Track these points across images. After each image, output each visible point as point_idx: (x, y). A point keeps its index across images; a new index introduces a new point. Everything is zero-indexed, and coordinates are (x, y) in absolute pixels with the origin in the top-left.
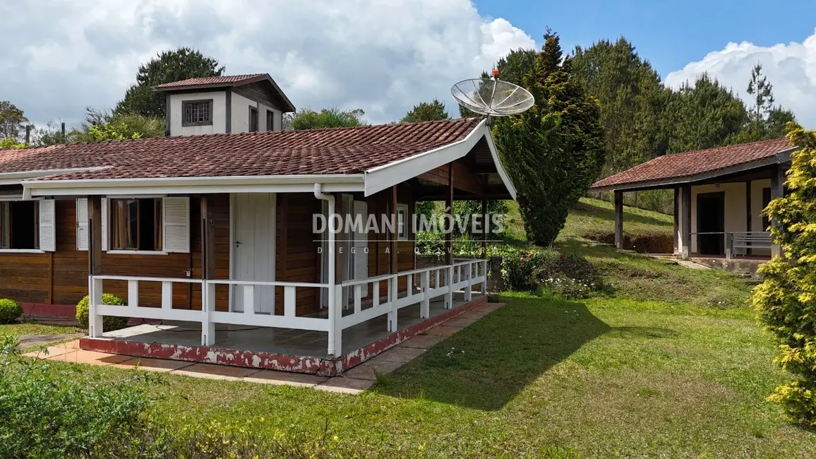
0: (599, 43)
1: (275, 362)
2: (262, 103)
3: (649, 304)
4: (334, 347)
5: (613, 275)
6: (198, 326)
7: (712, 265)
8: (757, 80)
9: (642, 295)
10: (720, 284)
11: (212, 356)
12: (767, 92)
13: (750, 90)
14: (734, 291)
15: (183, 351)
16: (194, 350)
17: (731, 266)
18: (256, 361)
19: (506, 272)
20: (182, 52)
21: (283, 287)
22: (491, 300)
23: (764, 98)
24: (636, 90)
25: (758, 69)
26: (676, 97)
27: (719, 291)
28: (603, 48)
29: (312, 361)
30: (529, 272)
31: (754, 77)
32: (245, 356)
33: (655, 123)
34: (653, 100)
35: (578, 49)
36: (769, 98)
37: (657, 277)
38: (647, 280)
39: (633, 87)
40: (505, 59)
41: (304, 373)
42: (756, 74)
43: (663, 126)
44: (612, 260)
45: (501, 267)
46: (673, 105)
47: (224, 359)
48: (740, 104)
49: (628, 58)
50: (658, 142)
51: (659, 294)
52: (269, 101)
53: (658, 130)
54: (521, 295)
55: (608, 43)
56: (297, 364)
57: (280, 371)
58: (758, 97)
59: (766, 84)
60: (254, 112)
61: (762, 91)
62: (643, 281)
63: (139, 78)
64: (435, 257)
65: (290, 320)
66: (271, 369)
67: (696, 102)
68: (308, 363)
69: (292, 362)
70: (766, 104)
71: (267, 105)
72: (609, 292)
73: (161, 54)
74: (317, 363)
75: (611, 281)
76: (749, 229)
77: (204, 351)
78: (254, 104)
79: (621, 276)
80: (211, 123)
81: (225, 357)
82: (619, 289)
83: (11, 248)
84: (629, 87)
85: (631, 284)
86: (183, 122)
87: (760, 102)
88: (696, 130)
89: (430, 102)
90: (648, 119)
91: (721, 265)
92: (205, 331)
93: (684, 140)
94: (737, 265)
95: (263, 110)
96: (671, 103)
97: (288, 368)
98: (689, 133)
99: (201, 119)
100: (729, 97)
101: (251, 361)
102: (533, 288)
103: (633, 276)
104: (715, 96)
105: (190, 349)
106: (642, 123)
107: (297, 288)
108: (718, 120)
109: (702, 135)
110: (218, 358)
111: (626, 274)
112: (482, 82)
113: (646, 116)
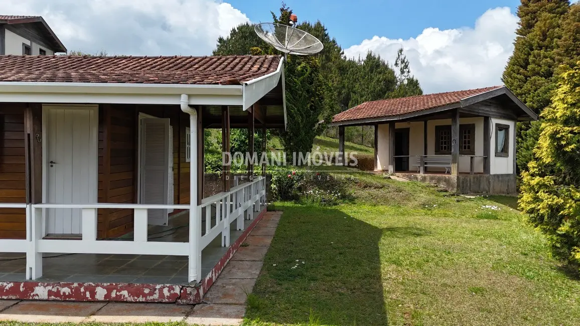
0: (303, 24)
1: (125, 293)
2: (35, 41)
3: (381, 208)
4: (194, 274)
5: (351, 187)
7: (410, 179)
8: (400, 58)
9: (375, 201)
10: (421, 192)
11: (41, 292)
12: (406, 67)
13: (396, 64)
14: (433, 197)
16: (17, 285)
17: (424, 179)
18: (101, 293)
19: (275, 186)
22: (270, 209)
23: (405, 70)
25: (401, 51)
26: (352, 63)
27: (423, 197)
28: (306, 27)
29: (171, 289)
31: (399, 56)
32: (86, 289)
33: (341, 82)
34: (339, 66)
36: (408, 70)
37: (381, 188)
38: (375, 190)
39: (326, 56)
40: (236, 29)
41: (161, 303)
42: (400, 54)
43: (346, 84)
44: (348, 176)
45: (272, 183)
46: (352, 71)
47: (57, 294)
48: (392, 72)
49: (323, 36)
50: (343, 95)
51: (386, 201)
52: (41, 40)
53: (344, 87)
55: (309, 24)
56: (151, 294)
57: (131, 302)
58: (401, 69)
59: (405, 61)
60: (27, 49)
61: (403, 65)
62: (373, 191)
65: (141, 245)
66: (119, 300)
67: (367, 70)
68: (166, 292)
69: (147, 291)
70: (406, 74)
71: (40, 44)
72: (352, 200)
74: (177, 290)
75: (352, 191)
76: (426, 153)
77: (31, 286)
78: (28, 43)
79: (357, 187)
81: (58, 291)
82: (357, 198)
84: (324, 56)
85: (365, 193)
87: (402, 72)
88: (368, 88)
90: (337, 79)
91: (417, 178)
92: (32, 263)
94: (428, 179)
95: (36, 49)
96: (351, 69)
97: (141, 299)
100: (386, 67)
101: (93, 293)
102: (296, 198)
103: (365, 187)
104: (378, 66)
105: (12, 284)
106: (333, 82)
108: (380, 82)
109: (372, 92)
110: (50, 293)
111: (360, 186)
112: (219, 44)
113: (336, 77)
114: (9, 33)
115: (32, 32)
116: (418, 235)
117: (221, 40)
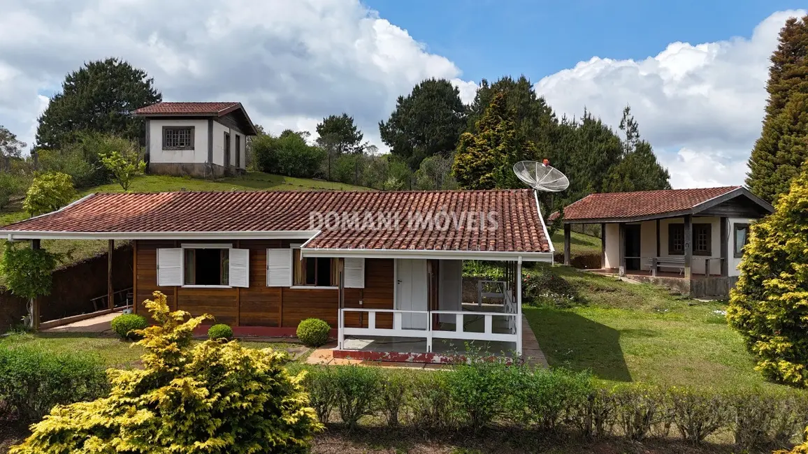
0: (503, 79)
2: (233, 128)
3: (615, 311)
4: (520, 351)
5: (583, 290)
6: (422, 340)
7: (642, 280)
8: (627, 119)
9: (608, 305)
10: (653, 295)
11: (437, 359)
12: (634, 129)
13: (622, 127)
14: (664, 301)
15: (415, 356)
17: (656, 282)
20: (110, 62)
21: (484, 315)
23: (633, 134)
24: (536, 123)
25: (627, 110)
26: (565, 128)
27: (656, 300)
28: (506, 83)
31: (625, 116)
33: (553, 152)
34: (550, 132)
35: (485, 82)
36: (636, 134)
37: (613, 291)
38: (607, 293)
39: (533, 119)
40: (419, 86)
42: (626, 114)
43: (559, 155)
44: (579, 279)
47: (446, 360)
48: (617, 140)
51: (618, 304)
53: (556, 157)
55: (510, 79)
58: (628, 132)
59: (633, 122)
60: (227, 137)
61: (630, 128)
62: (605, 294)
63: (66, 87)
65: (488, 335)
67: (585, 137)
70: (634, 139)
71: (237, 131)
72: (585, 303)
74: (512, 361)
75: (583, 294)
76: (658, 255)
77: (431, 356)
78: (227, 130)
79: (589, 290)
80: (193, 149)
81: (446, 359)
82: (590, 301)
83: (196, 284)
84: (531, 120)
85: (598, 296)
86: (164, 145)
87: (630, 137)
88: (586, 160)
91: (649, 281)
92: (429, 343)
93: (577, 167)
94: (661, 281)
95: (233, 134)
96: (565, 136)
98: (580, 162)
99: (183, 144)
100: (610, 134)
103: (598, 290)
104: (599, 132)
105: (421, 355)
106: (542, 151)
107: (493, 316)
108: (602, 153)
109: (592, 165)
110: (442, 360)
111: (592, 289)
112: (399, 104)
113: (546, 146)
114: (215, 124)
115: (231, 119)
116: (650, 336)
117: (401, 99)
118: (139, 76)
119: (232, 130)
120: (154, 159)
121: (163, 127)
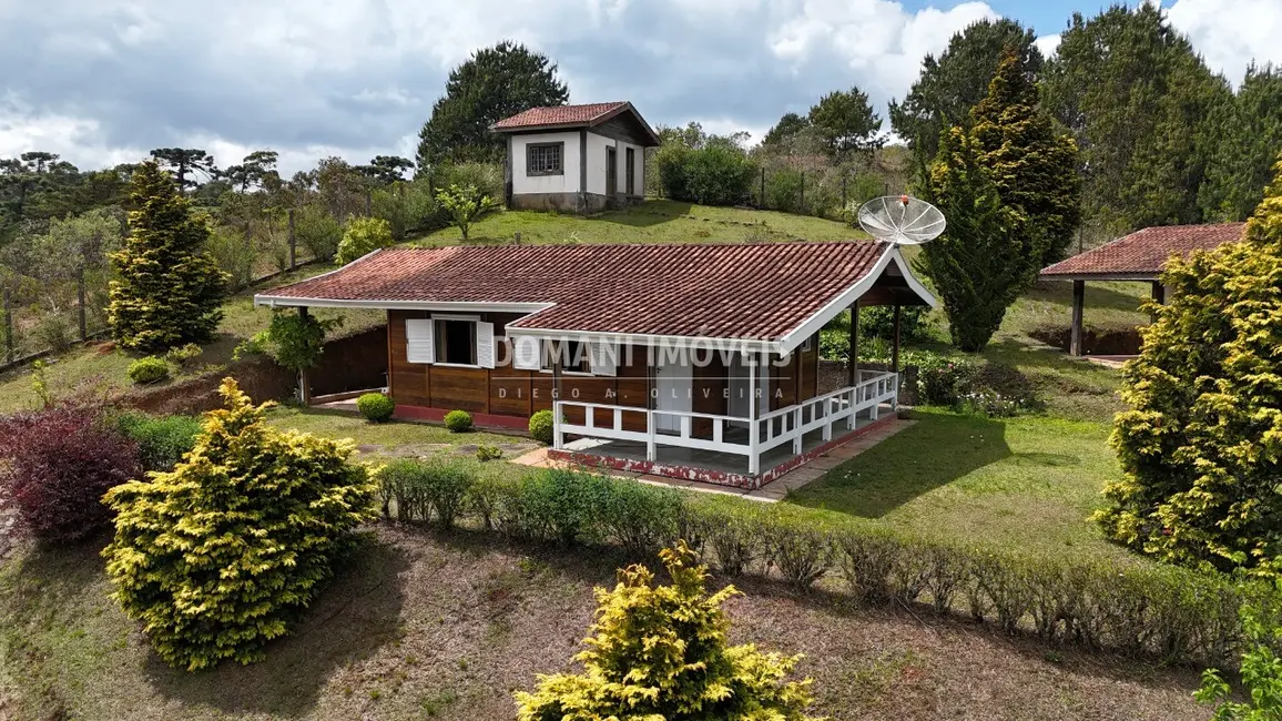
0: (1111, 9)
1: (707, 476)
2: (621, 139)
3: (1084, 426)
4: (753, 467)
5: (1050, 390)
6: (644, 446)
9: (1080, 415)
11: (657, 469)
15: (633, 464)
16: (642, 462)
18: (692, 475)
19: (922, 383)
20: (502, 48)
21: (712, 420)
22: (902, 416)
24: (1162, 88)
28: (1117, 16)
29: (737, 477)
30: (950, 384)
32: (684, 470)
33: (1187, 139)
34: (1187, 103)
35: (1078, 18)
37: (1099, 394)
38: (1088, 397)
39: (1157, 82)
40: (962, 34)
41: (730, 485)
43: (1199, 144)
44: (1051, 371)
45: (918, 378)
46: (1218, 112)
47: (666, 471)
49: (1152, 35)
50: (1188, 169)
52: (629, 135)
53: (1192, 149)
54: (937, 410)
55: (1124, 9)
56: (724, 479)
57: (711, 483)
60: (612, 153)
62: (1083, 398)
63: (450, 88)
64: (842, 363)
66: (703, 481)
67: (1254, 109)
68: (733, 478)
69: (721, 477)
71: (627, 141)
73: (475, 53)
74: (741, 479)
75: (1045, 396)
77: (650, 465)
78: (612, 143)
79: (1059, 391)
80: (562, 173)
82: (1053, 407)
83: (448, 362)
84: (1151, 82)
85: (1068, 401)
86: (528, 170)
88: (1249, 152)
89: (846, 90)
90: (1177, 133)
92: (650, 449)
93: (1228, 167)
95: (622, 147)
96: (1216, 108)
97: (717, 481)
98: (1236, 157)
99: (550, 167)
101: (688, 474)
103: (1073, 391)
105: (638, 462)
106: (1166, 139)
107: (723, 420)
110: (662, 470)
111: (1065, 389)
112: (925, 69)
113: (1173, 130)
114: (590, 136)
115: (619, 127)
117: (929, 61)
118: (539, 63)
119: (619, 142)
120: (518, 190)
121: (528, 145)
